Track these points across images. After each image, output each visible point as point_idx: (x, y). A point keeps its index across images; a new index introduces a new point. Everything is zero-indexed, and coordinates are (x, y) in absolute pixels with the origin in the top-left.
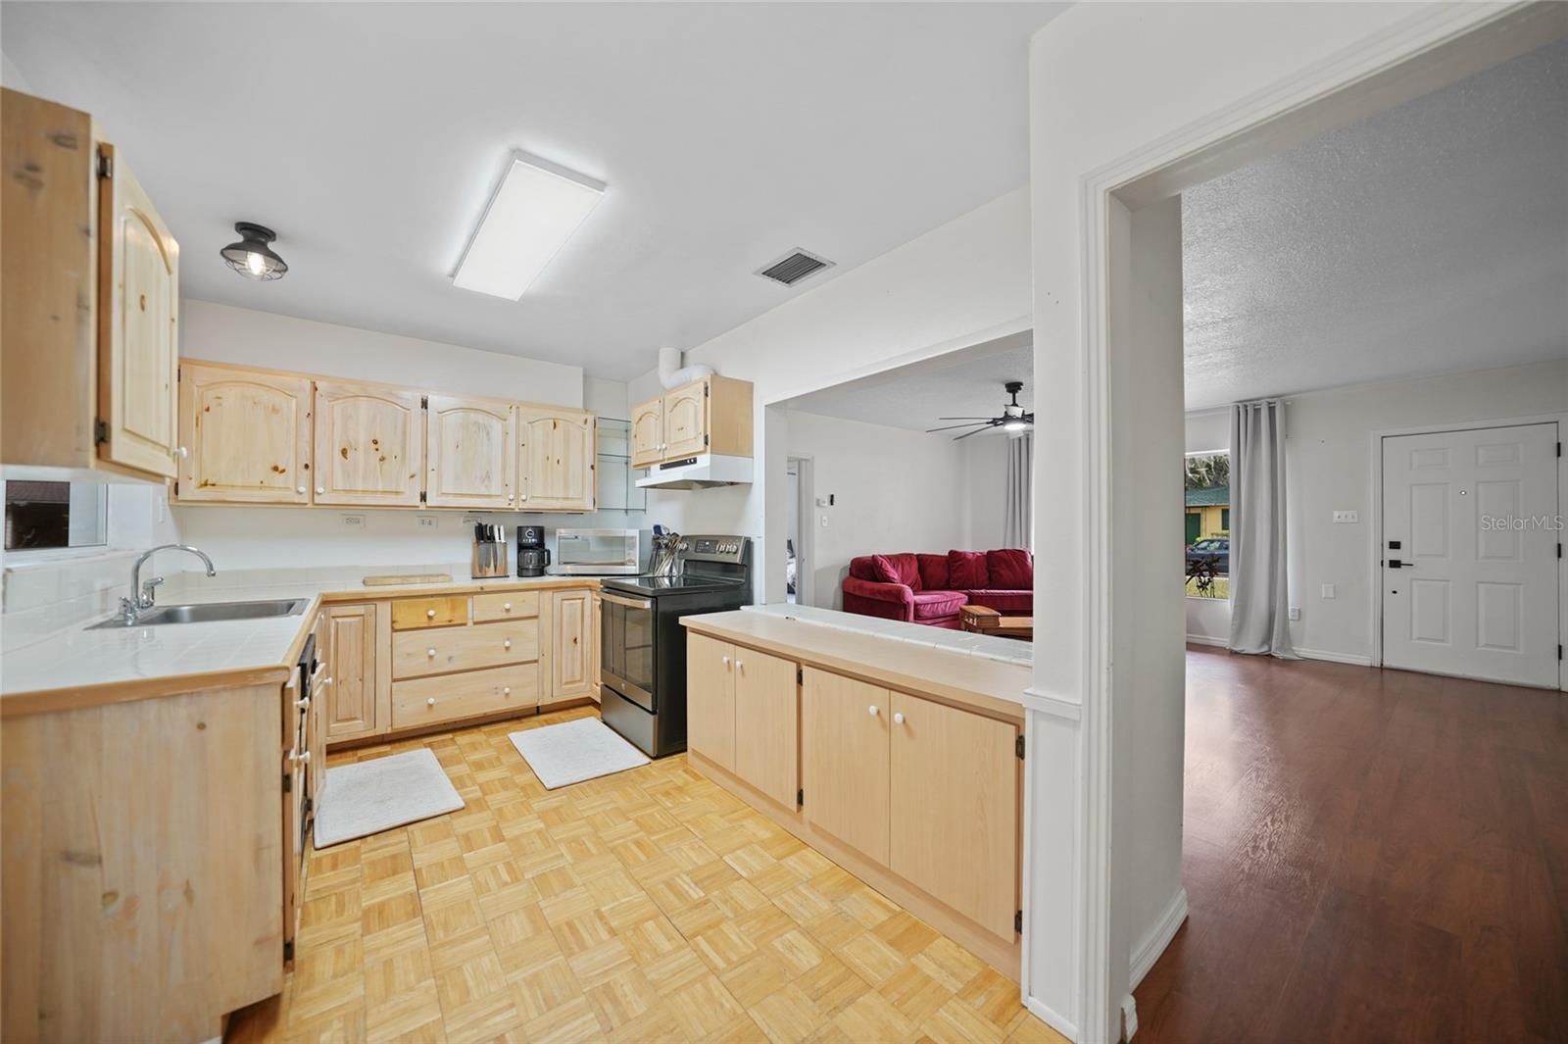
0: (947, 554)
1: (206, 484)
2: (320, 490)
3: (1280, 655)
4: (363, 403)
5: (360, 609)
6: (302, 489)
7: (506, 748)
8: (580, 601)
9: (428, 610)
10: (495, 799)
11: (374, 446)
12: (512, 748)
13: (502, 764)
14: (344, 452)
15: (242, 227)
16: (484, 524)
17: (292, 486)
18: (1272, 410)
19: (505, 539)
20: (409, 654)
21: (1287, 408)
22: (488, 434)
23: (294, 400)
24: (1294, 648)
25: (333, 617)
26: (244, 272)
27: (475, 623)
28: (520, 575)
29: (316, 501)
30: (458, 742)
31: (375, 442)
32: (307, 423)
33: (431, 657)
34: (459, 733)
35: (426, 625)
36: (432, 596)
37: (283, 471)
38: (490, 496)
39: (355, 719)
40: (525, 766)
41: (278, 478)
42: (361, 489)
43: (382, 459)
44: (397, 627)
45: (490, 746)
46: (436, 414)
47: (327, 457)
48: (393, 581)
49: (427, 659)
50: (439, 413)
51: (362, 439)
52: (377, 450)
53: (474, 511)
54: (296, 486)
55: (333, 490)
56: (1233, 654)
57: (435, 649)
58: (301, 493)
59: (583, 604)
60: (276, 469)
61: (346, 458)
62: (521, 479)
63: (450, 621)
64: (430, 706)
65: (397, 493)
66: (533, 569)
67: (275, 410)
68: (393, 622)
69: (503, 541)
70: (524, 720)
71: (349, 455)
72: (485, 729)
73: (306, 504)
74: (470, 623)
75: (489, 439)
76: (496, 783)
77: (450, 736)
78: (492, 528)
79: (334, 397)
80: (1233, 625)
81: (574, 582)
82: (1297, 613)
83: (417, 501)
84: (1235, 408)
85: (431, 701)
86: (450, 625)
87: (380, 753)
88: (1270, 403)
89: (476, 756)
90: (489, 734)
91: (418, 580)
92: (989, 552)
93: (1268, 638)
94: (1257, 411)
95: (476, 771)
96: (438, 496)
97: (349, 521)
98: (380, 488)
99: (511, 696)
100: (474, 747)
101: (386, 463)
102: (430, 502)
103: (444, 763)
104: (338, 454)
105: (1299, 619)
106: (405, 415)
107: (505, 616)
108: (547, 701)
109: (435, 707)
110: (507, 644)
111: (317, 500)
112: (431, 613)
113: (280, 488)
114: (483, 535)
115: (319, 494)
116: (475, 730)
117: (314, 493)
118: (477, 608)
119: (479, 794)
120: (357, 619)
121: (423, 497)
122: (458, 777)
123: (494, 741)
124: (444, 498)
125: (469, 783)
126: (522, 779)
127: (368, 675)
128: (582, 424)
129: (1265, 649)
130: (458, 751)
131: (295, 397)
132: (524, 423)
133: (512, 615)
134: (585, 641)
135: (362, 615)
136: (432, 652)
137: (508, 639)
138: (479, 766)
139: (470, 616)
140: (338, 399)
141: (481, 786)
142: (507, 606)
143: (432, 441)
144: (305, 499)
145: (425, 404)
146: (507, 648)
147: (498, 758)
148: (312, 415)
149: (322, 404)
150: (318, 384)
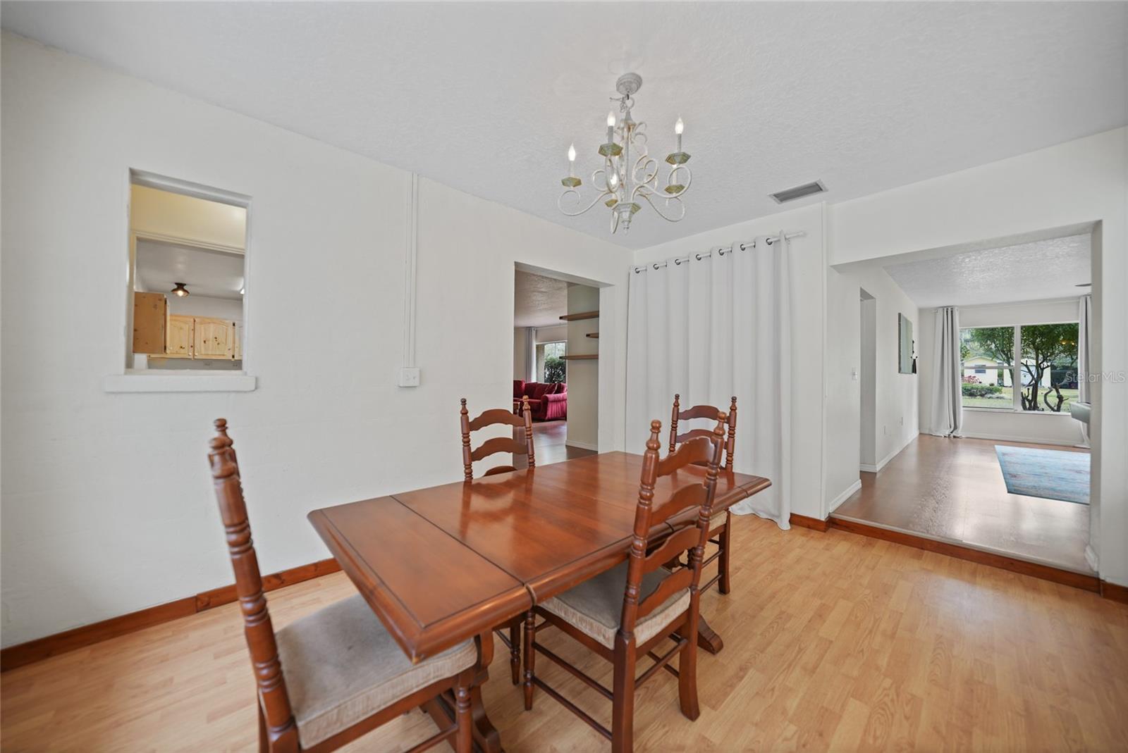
2: (196, 354)
4: (212, 325)
6: (190, 354)
14: (205, 342)
15: (177, 284)
17: (187, 353)
26: (177, 295)
31: (216, 338)
32: (192, 332)
37: (184, 348)
41: (182, 350)
42: (210, 354)
43: (218, 344)
47: (199, 343)
50: (239, 327)
51: (211, 336)
52: (217, 340)
55: (201, 354)
60: (181, 347)
61: (205, 344)
65: (223, 355)
67: (181, 328)
71: (207, 342)
73: (191, 359)
79: (201, 323)
83: (231, 358)
96: (239, 356)
97: (206, 364)
98: (217, 353)
101: (220, 345)
102: (236, 358)
104: (203, 343)
106: (227, 329)
111: (196, 357)
113: (183, 353)
117: (194, 355)
121: (233, 357)
131: (188, 324)
140: (203, 324)
144: (191, 357)
145: (234, 325)
148: (194, 330)
149: (197, 326)
150: (196, 320)
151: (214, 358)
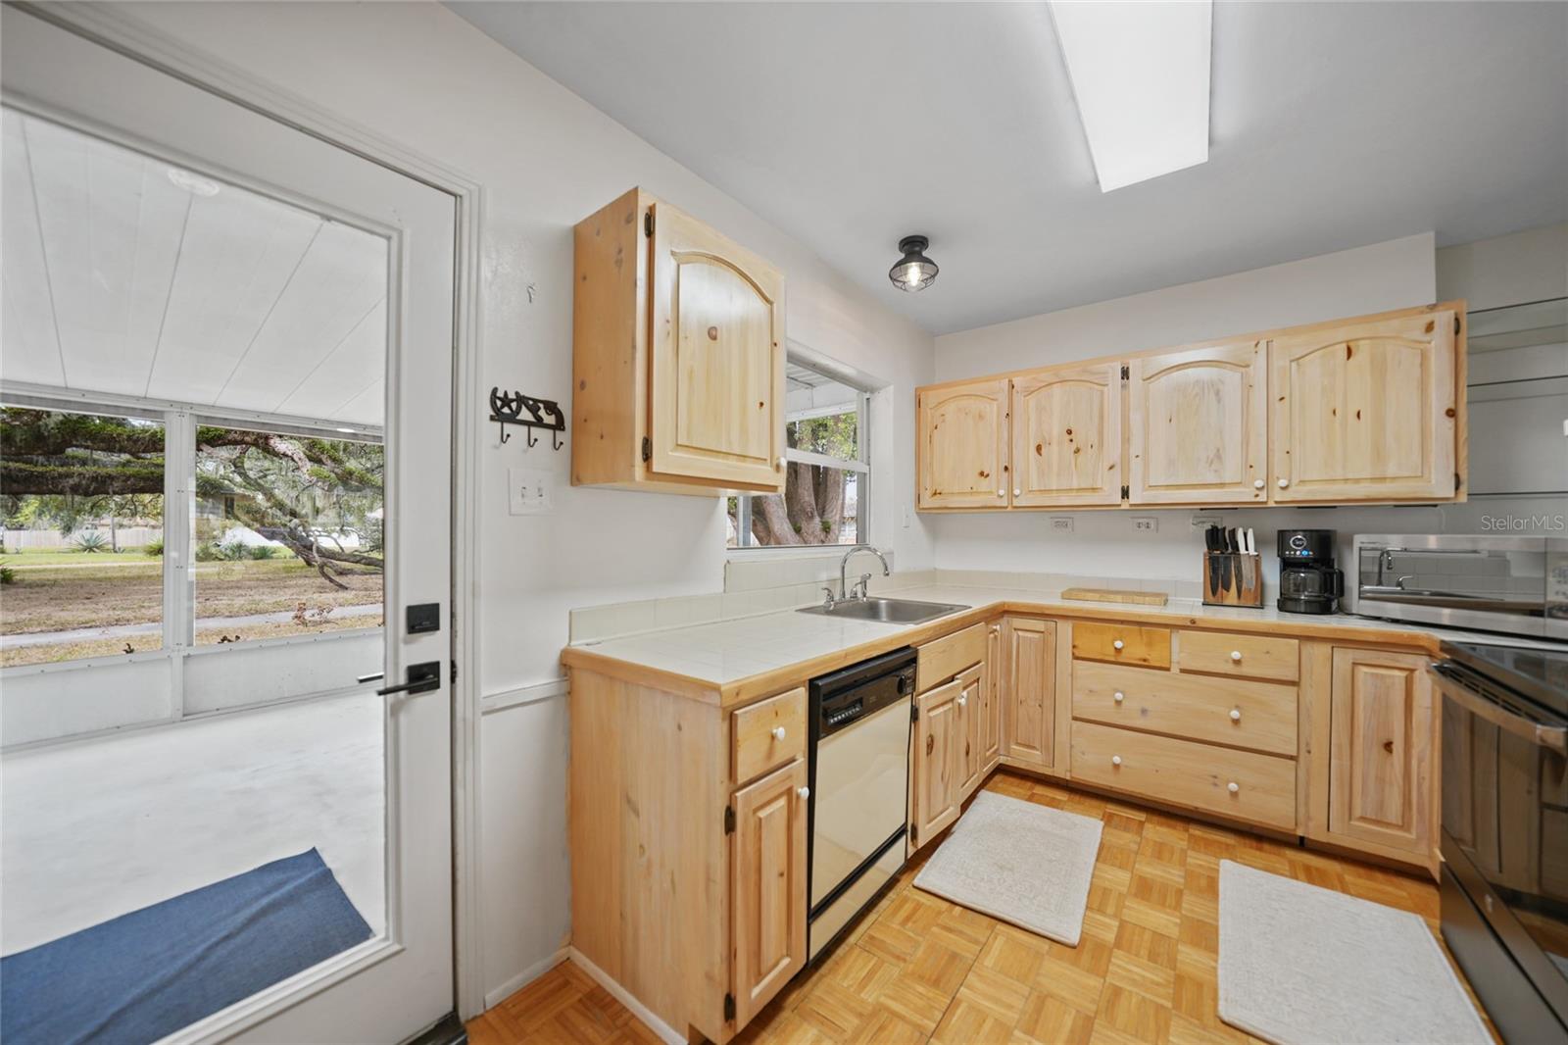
1: (935, 494)
2: (1017, 492)
4: (1058, 390)
5: (1039, 625)
6: (1002, 492)
7: (1203, 882)
8: (1403, 674)
9: (1115, 640)
10: (1127, 968)
11: (1069, 437)
12: (1211, 888)
13: (1178, 906)
14: (1039, 449)
15: (903, 243)
16: (1220, 527)
17: (994, 491)
19: (1256, 551)
20: (1091, 691)
22: (1217, 393)
23: (995, 403)
25: (1015, 629)
27: (1183, 671)
28: (1283, 606)
29: (1014, 505)
30: (1144, 833)
31: (1069, 432)
32: (1005, 422)
33: (1118, 703)
34: (1155, 818)
35: (1113, 659)
36: (1122, 622)
37: (988, 475)
38: (1222, 485)
39: (1034, 748)
40: (1205, 936)
41: (984, 482)
42: (1054, 488)
43: (1077, 451)
44: (1077, 654)
45: (1183, 863)
46: (1141, 381)
47: (1026, 456)
48: (1089, 595)
49: (1113, 703)
50: (1144, 380)
51: (1056, 430)
52: (1071, 441)
53: (1205, 509)
54: (998, 491)
55: (1030, 491)
57: (1122, 692)
58: (1001, 497)
59: (1409, 679)
60: (982, 474)
61: (1040, 455)
62: (1278, 456)
63: (1145, 660)
64: (1116, 766)
65: (1094, 489)
66: (1306, 602)
67: (980, 417)
68: (1074, 647)
69: (1252, 552)
70: (1266, 846)
71: (1043, 451)
72: (1197, 831)
73: (1007, 507)
74: (1175, 669)
75: (1219, 401)
76: (1147, 936)
77: (1141, 816)
78: (1233, 533)
79: (1029, 391)
81: (1383, 634)
83: (1117, 498)
85: (1117, 759)
86: (1144, 664)
87: (1053, 799)
89: (1150, 870)
90: (1194, 842)
91: (1119, 598)
95: (1136, 895)
96: (1144, 490)
97: (1058, 524)
98: (1075, 485)
99: (1241, 797)
100: (1160, 852)
101: (1081, 456)
102: (1134, 498)
103: (1104, 853)
104: (1033, 452)
106: (1102, 392)
107: (1231, 669)
108: (1315, 832)
109: (1122, 769)
110: (1235, 714)
111: (1016, 503)
112: (1119, 644)
113: (985, 492)
114: (1219, 542)
115: (1017, 496)
116: (1180, 825)
117: (1012, 496)
118: (1182, 650)
119: (1110, 937)
120: (1036, 636)
121: (1125, 493)
122: (1105, 889)
123: (1197, 859)
124: (1154, 492)
125: (1110, 910)
126: (1190, 957)
127: (1048, 703)
128: (1418, 334)
130: (1134, 847)
131: (996, 400)
132: (1278, 363)
133: (1245, 670)
134: (1415, 752)
135: (1042, 632)
136: (1119, 696)
137: (1237, 707)
138: (1144, 889)
139: (1175, 658)
140: (1033, 392)
141: (1123, 925)
142: (1236, 655)
143: (1136, 419)
144: (1006, 502)
145: (1125, 374)
146: (1236, 722)
147: (1180, 893)
148: (1010, 415)
149: (1018, 398)
150: (1016, 381)
151: (1065, 500)
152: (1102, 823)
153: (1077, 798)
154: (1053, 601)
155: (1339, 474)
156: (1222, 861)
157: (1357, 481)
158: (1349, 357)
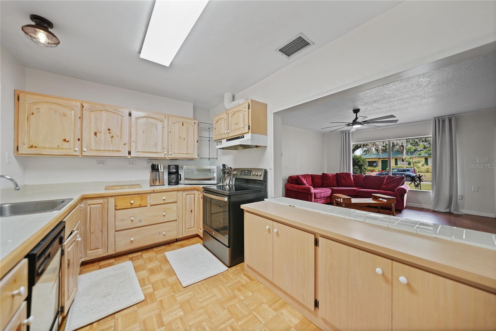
0: (321, 174)
1: (32, 147)
2: (85, 149)
3: (455, 213)
4: (104, 113)
5: (101, 201)
6: (77, 149)
7: (164, 261)
8: (193, 195)
9: (131, 200)
10: (159, 294)
11: (108, 132)
12: (166, 261)
13: (162, 270)
14: (95, 134)
15: (34, 17)
16: (154, 164)
17: (73, 148)
18: (450, 120)
19: (163, 170)
20: (122, 220)
21: (456, 119)
22: (156, 127)
23: (73, 112)
24: (459, 210)
25: (89, 205)
26: (38, 43)
27: (151, 206)
28: (169, 184)
29: (83, 155)
30: (143, 257)
31: (109, 130)
32: (79, 121)
33: (132, 221)
34: (144, 252)
35: (130, 207)
36: (133, 194)
37: (68, 141)
38: (157, 153)
39: (99, 248)
40: (171, 272)
41: (66, 145)
42: (102, 149)
43: (112, 137)
44: (117, 208)
45: (157, 259)
46: (135, 118)
47: (88, 136)
48: (117, 188)
49: (130, 221)
50: (136, 118)
51: (104, 128)
52: (110, 133)
53: (150, 159)
54: (74, 148)
55: (91, 150)
56: (434, 212)
57: (133, 217)
58: (76, 151)
59: (194, 196)
60: (65, 140)
61: (96, 136)
62: (170, 146)
63: (140, 205)
64: (132, 241)
65: (118, 151)
66: (174, 182)
67: (64, 115)
68: (115, 206)
69: (162, 171)
70: (171, 245)
71: (98, 135)
72: (155, 249)
73: (79, 156)
74: (149, 206)
75: (156, 129)
76: (160, 282)
77: (140, 253)
78: (158, 166)
79: (91, 111)
80: (434, 201)
81: (191, 187)
82: (461, 197)
83: (127, 155)
84: (434, 120)
85: (132, 239)
86: (140, 206)
87: (110, 263)
88: (449, 118)
89: (150, 266)
90: (157, 252)
91: (127, 187)
92: (337, 174)
93: (449, 206)
94: (444, 121)
95: (151, 275)
96: (136, 152)
97: (99, 163)
98: (111, 149)
99: (166, 235)
100: (150, 260)
101: (114, 139)
102: (132, 155)
103: (137, 269)
104: (93, 134)
105: (462, 199)
106: (122, 119)
107: (163, 202)
108: (180, 236)
109: (134, 242)
110: (164, 214)
111: (84, 154)
112: (132, 202)
113: (66, 149)
114: (154, 168)
115: (84, 151)
116: (151, 250)
117: (82, 151)
118: (151, 199)
119: (152, 290)
120: (99, 205)
121: (129, 153)
122: (142, 279)
123: (159, 256)
124: (138, 153)
125: (147, 283)
126: (171, 280)
127: (105, 229)
128: (193, 124)
129: (448, 210)
130: (143, 262)
131: (74, 110)
132: (170, 123)
133: (166, 202)
134: (195, 211)
135: (102, 203)
136: (132, 218)
137: (164, 212)
138: (152, 271)
139: (149, 202)
140: (93, 111)
141: (152, 284)
142: (164, 198)
143: (133, 130)
144: (78, 153)
145: (130, 115)
146: (164, 216)
147: (160, 266)
148: (81, 118)
149: (86, 114)
150: (84, 105)
151: (107, 154)
152: (131, 261)
153: (118, 259)
154: (102, 191)
155: (181, 152)
156: (165, 253)
157: (184, 154)
158: (183, 126)
